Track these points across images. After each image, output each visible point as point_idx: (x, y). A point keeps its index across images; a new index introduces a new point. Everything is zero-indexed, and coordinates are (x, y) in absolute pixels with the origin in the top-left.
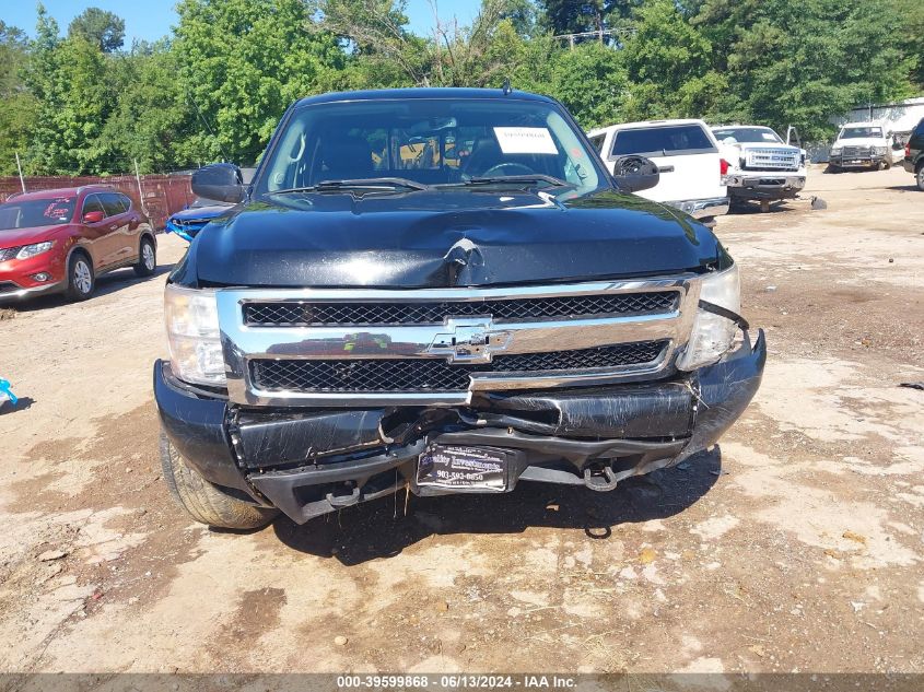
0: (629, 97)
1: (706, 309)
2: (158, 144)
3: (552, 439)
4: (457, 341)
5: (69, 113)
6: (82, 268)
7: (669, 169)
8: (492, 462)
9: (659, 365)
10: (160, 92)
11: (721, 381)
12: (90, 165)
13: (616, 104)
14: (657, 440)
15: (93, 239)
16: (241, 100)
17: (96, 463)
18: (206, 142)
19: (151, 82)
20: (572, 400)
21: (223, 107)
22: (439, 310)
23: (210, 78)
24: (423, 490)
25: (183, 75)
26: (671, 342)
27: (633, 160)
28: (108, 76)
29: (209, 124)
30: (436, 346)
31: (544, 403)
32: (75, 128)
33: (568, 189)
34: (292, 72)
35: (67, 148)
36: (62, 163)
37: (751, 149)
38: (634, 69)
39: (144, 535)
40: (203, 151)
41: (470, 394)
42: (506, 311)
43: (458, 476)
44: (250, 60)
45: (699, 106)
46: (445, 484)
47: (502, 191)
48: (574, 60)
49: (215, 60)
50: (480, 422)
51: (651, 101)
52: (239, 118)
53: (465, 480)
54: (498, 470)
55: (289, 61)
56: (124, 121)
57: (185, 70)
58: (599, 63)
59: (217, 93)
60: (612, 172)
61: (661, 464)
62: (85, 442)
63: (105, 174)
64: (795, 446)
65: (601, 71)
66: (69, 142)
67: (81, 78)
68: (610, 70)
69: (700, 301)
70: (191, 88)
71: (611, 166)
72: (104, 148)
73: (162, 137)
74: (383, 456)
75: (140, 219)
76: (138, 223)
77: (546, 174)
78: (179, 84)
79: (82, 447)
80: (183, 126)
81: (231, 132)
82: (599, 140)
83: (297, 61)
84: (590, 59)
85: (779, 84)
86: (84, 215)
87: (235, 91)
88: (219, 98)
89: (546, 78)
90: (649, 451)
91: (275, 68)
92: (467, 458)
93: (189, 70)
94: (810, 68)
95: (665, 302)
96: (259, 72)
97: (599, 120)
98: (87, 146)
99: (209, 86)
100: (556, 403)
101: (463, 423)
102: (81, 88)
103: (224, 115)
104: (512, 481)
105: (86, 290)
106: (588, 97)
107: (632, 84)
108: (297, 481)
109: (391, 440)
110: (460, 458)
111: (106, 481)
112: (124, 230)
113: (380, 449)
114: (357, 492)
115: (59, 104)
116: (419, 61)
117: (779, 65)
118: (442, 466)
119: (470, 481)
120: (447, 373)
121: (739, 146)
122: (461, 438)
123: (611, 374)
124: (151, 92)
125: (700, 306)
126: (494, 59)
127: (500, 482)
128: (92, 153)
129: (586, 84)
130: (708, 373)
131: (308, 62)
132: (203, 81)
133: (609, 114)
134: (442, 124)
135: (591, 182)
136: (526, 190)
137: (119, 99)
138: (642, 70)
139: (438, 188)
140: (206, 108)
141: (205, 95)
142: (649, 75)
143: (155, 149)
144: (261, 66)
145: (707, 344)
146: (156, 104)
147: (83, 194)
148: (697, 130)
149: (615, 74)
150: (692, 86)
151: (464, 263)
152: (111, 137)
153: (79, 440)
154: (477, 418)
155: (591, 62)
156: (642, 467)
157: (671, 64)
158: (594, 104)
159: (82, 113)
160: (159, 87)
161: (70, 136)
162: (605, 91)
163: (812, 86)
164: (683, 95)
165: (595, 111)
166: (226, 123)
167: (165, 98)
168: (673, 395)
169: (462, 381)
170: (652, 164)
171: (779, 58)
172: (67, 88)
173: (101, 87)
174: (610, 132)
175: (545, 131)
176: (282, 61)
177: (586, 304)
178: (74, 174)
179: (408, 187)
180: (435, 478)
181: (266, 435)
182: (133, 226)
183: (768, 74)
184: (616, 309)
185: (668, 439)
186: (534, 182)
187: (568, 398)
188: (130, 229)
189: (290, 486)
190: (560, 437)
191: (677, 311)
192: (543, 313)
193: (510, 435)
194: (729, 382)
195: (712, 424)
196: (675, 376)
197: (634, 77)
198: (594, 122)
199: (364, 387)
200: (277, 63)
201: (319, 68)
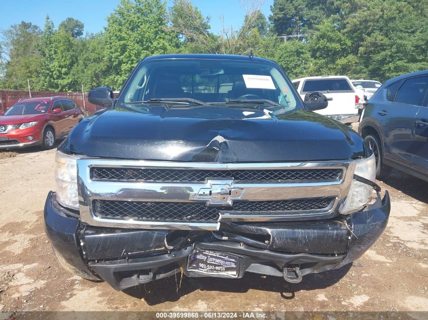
0: (311, 65)
1: (357, 180)
2: (94, 79)
3: (266, 252)
4: (212, 192)
5: (56, 64)
6: (50, 134)
7: (331, 99)
8: (231, 261)
9: (329, 210)
10: (97, 56)
11: (365, 222)
12: (64, 87)
13: (305, 68)
14: (327, 255)
15: (55, 121)
16: (132, 60)
17: (32, 236)
18: (116, 79)
19: (93, 51)
20: (278, 230)
21: (124, 63)
22: (202, 175)
23: (119, 50)
24: (191, 274)
25: (107, 48)
26: (337, 198)
27: (315, 94)
28: (74, 48)
29: (117, 70)
30: (201, 195)
31: (261, 230)
32: (58, 70)
33: (281, 108)
34: (156, 49)
35: (54, 79)
36: (51, 85)
37: (370, 92)
38: (314, 52)
39: (45, 281)
40: (114, 82)
41: (219, 224)
42: (242, 176)
43: (211, 267)
44: (138, 43)
45: (344, 70)
46: (204, 271)
47: (245, 108)
48: (286, 48)
49: (122, 42)
50: (224, 238)
51: (322, 68)
52: (131, 68)
53: (215, 270)
54: (234, 266)
55: (155, 44)
56: (80, 68)
57: (108, 46)
58: (298, 50)
59: (122, 57)
60: (303, 99)
61: (328, 268)
62: (30, 224)
63: (70, 91)
64: (400, 251)
65: (298, 53)
66: (55, 76)
67: (62, 48)
68: (302, 53)
69: (354, 175)
70: (111, 54)
71: (303, 97)
72: (71, 80)
73: (97, 76)
74: (167, 256)
75: (80, 113)
76: (78, 114)
77: (268, 99)
78: (106, 52)
79: (28, 227)
80: (106, 71)
81: (127, 75)
82: (297, 84)
83: (159, 44)
84: (294, 48)
85: (383, 62)
86: (53, 110)
87: (130, 56)
88: (122, 59)
89: (273, 55)
90: (322, 261)
91: (148, 46)
92: (216, 257)
93: (110, 47)
94: (398, 55)
95: (334, 175)
96: (141, 48)
97: (297, 75)
98: (63, 78)
99: (119, 54)
100: (269, 231)
101: (215, 238)
102: (62, 52)
103: (124, 67)
104: (241, 272)
105: (51, 144)
106: (292, 64)
107: (313, 59)
108: (116, 268)
109: (172, 248)
110: (212, 257)
111: (35, 247)
112: (71, 117)
113: (165, 252)
114: (151, 275)
115: (52, 59)
116: (214, 45)
117: (384, 53)
118: (202, 261)
119: (218, 270)
120: (206, 211)
121: (364, 90)
122: (213, 246)
123: (301, 214)
124: (93, 56)
125: (354, 178)
126: (249, 46)
127: (235, 273)
128: (65, 82)
129: (291, 59)
130: (358, 217)
131: (164, 44)
132: (116, 51)
133: (301, 73)
134: (217, 72)
135: (293, 104)
136: (257, 107)
137: (79, 58)
138: (318, 53)
139: (212, 105)
140: (117, 63)
141: (117, 58)
142: (321, 56)
143: (92, 81)
144: (142, 45)
145: (357, 199)
146: (95, 61)
147: (54, 100)
148: (345, 81)
149: (305, 55)
150: (341, 61)
151: (218, 149)
152: (74, 75)
153: (28, 223)
154: (223, 235)
155: (294, 49)
156: (317, 269)
157: (331, 51)
158: (295, 68)
159: (62, 64)
160: (97, 53)
161: (56, 74)
162: (300, 62)
163: (400, 63)
164: (337, 65)
165: (295, 71)
166: (125, 70)
167: (99, 58)
168: (337, 229)
169: (215, 216)
170: (325, 97)
171: (384, 50)
172: (56, 53)
173: (71, 53)
174: (302, 81)
175: (269, 78)
176: (152, 44)
177: (288, 174)
178: (56, 91)
179: (196, 103)
180: (198, 267)
181: (99, 241)
182: (76, 116)
183: (378, 57)
184: (305, 178)
185: (333, 255)
186: (262, 103)
187: (276, 228)
188: (74, 117)
189: (112, 271)
190: (271, 250)
191: (341, 181)
192: (263, 178)
193: (241, 247)
194: (369, 223)
195: (359, 247)
196: (339, 217)
197: (314, 56)
198: (294, 76)
199: (157, 218)
200: (150, 44)
201: (169, 47)
